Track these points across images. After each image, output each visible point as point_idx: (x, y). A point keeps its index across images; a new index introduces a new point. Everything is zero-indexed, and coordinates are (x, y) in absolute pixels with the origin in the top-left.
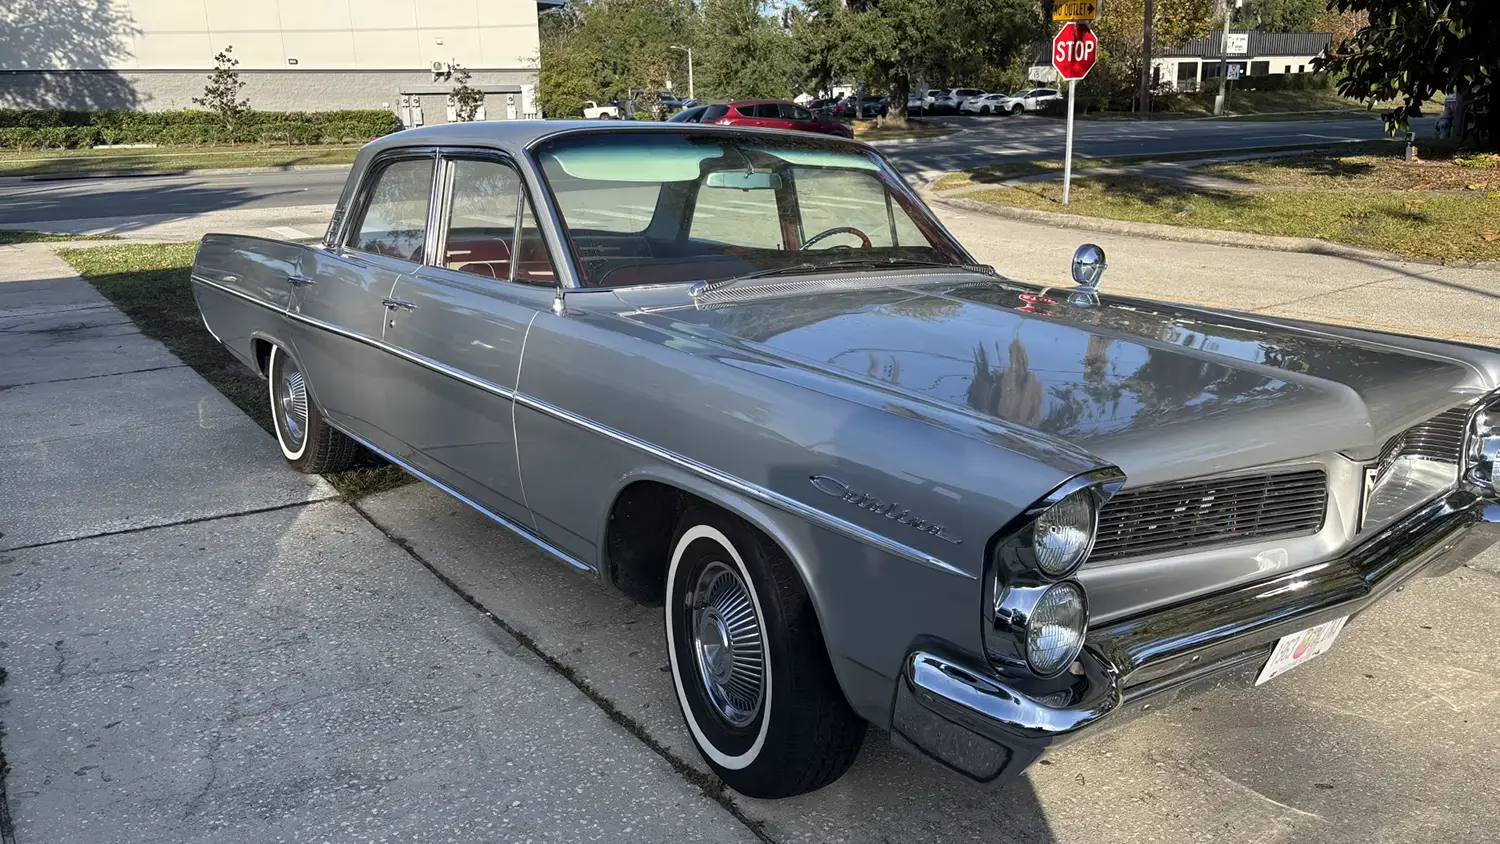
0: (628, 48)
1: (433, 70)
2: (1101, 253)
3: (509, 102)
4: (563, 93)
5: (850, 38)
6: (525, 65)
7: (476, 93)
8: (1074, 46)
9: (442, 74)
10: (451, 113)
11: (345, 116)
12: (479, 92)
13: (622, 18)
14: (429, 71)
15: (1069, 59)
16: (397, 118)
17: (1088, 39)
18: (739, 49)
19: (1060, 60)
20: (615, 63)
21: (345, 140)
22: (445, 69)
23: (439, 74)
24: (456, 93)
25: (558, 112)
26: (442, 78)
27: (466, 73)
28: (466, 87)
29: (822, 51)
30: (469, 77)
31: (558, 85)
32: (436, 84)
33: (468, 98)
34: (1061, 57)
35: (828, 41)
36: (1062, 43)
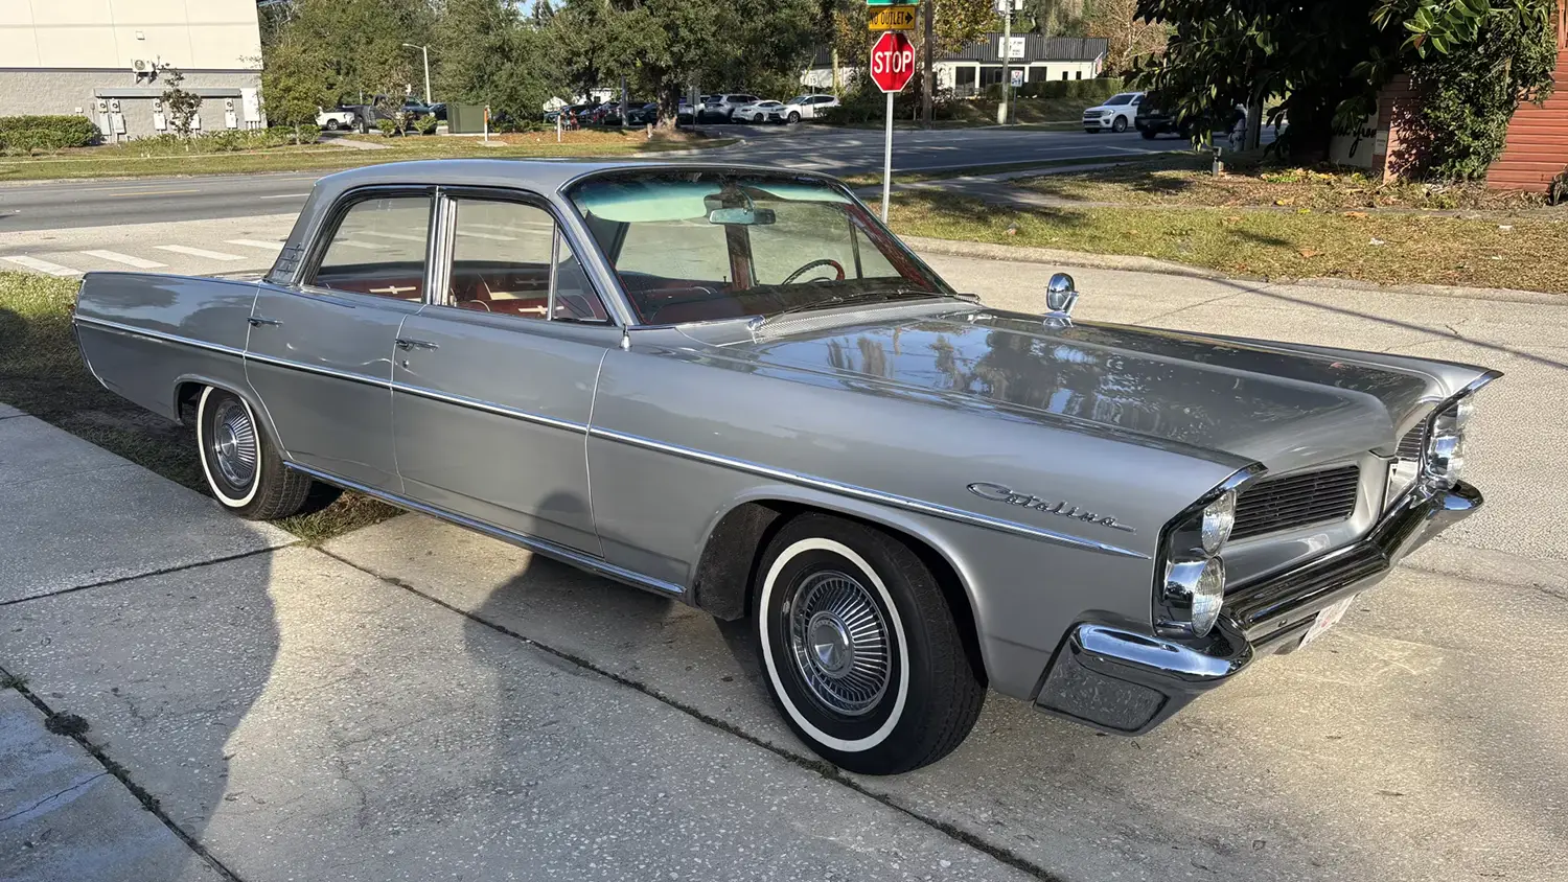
0: (352, 45)
1: (135, 70)
2: (1070, 279)
3: (228, 108)
4: (294, 99)
5: (616, 39)
6: (248, 65)
7: (191, 98)
8: (891, 57)
9: (146, 74)
10: (160, 120)
11: (29, 123)
12: (195, 97)
13: (344, 11)
14: (130, 70)
15: (887, 71)
16: (94, 125)
17: (907, 50)
18: (493, 49)
19: (878, 71)
20: (338, 63)
21: (34, 150)
22: (149, 69)
23: (143, 75)
24: (167, 97)
25: (288, 119)
26: (146, 79)
27: (178, 74)
28: (178, 91)
29: (587, 52)
30: (182, 79)
31: (288, 90)
32: (138, 85)
33: (182, 102)
34: (879, 68)
35: (593, 42)
36: (880, 54)
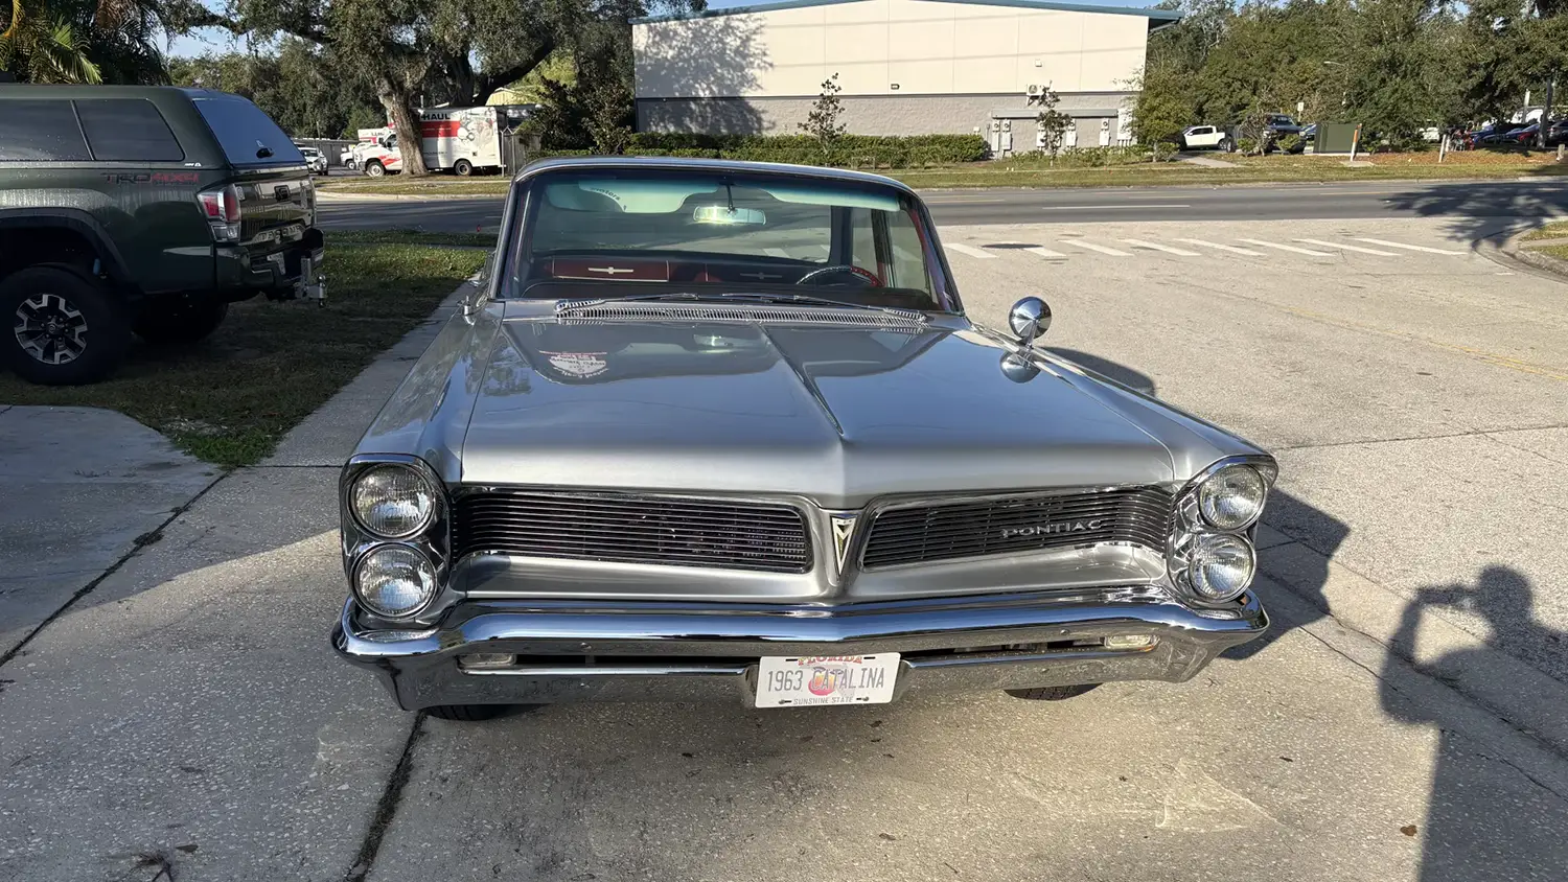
0: (1274, 65)
1: (1028, 94)
3: (1103, 127)
4: (1158, 118)
5: (1528, 49)
6: (1120, 87)
7: (1064, 118)
9: (1037, 97)
10: (1037, 137)
11: (935, 140)
12: (1067, 117)
13: (1273, 31)
14: (1024, 94)
16: (986, 143)
20: (1256, 82)
21: (927, 164)
22: (1040, 93)
23: (1034, 98)
24: (1042, 117)
25: (1148, 138)
26: (1037, 102)
27: (1056, 96)
28: (1053, 111)
29: (1487, 65)
30: (1058, 100)
31: (1152, 109)
32: (1030, 108)
33: (1055, 123)
35: (1497, 54)
